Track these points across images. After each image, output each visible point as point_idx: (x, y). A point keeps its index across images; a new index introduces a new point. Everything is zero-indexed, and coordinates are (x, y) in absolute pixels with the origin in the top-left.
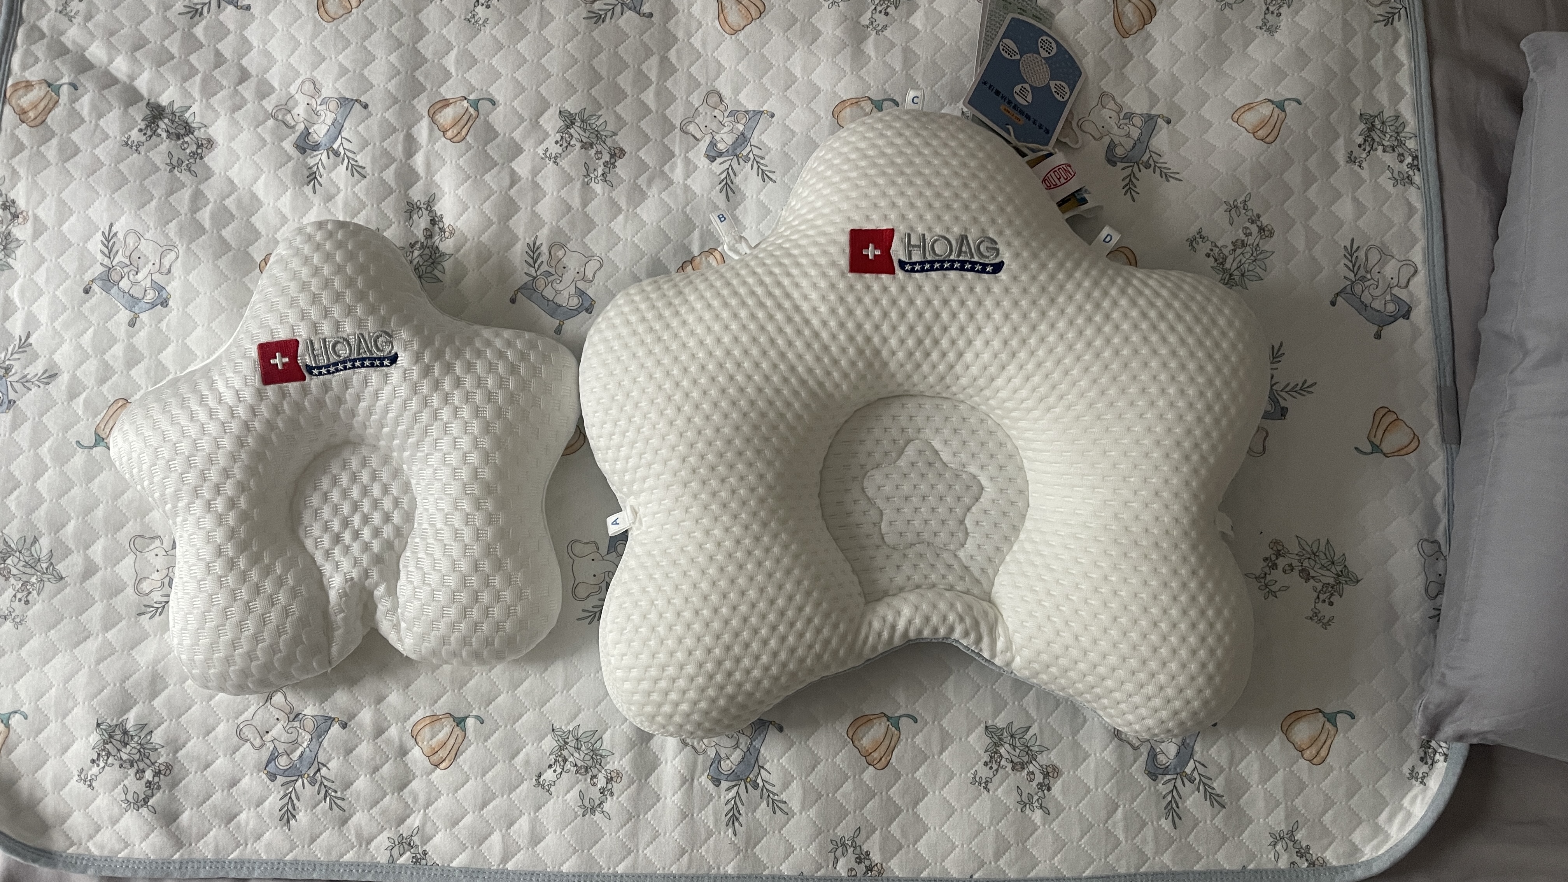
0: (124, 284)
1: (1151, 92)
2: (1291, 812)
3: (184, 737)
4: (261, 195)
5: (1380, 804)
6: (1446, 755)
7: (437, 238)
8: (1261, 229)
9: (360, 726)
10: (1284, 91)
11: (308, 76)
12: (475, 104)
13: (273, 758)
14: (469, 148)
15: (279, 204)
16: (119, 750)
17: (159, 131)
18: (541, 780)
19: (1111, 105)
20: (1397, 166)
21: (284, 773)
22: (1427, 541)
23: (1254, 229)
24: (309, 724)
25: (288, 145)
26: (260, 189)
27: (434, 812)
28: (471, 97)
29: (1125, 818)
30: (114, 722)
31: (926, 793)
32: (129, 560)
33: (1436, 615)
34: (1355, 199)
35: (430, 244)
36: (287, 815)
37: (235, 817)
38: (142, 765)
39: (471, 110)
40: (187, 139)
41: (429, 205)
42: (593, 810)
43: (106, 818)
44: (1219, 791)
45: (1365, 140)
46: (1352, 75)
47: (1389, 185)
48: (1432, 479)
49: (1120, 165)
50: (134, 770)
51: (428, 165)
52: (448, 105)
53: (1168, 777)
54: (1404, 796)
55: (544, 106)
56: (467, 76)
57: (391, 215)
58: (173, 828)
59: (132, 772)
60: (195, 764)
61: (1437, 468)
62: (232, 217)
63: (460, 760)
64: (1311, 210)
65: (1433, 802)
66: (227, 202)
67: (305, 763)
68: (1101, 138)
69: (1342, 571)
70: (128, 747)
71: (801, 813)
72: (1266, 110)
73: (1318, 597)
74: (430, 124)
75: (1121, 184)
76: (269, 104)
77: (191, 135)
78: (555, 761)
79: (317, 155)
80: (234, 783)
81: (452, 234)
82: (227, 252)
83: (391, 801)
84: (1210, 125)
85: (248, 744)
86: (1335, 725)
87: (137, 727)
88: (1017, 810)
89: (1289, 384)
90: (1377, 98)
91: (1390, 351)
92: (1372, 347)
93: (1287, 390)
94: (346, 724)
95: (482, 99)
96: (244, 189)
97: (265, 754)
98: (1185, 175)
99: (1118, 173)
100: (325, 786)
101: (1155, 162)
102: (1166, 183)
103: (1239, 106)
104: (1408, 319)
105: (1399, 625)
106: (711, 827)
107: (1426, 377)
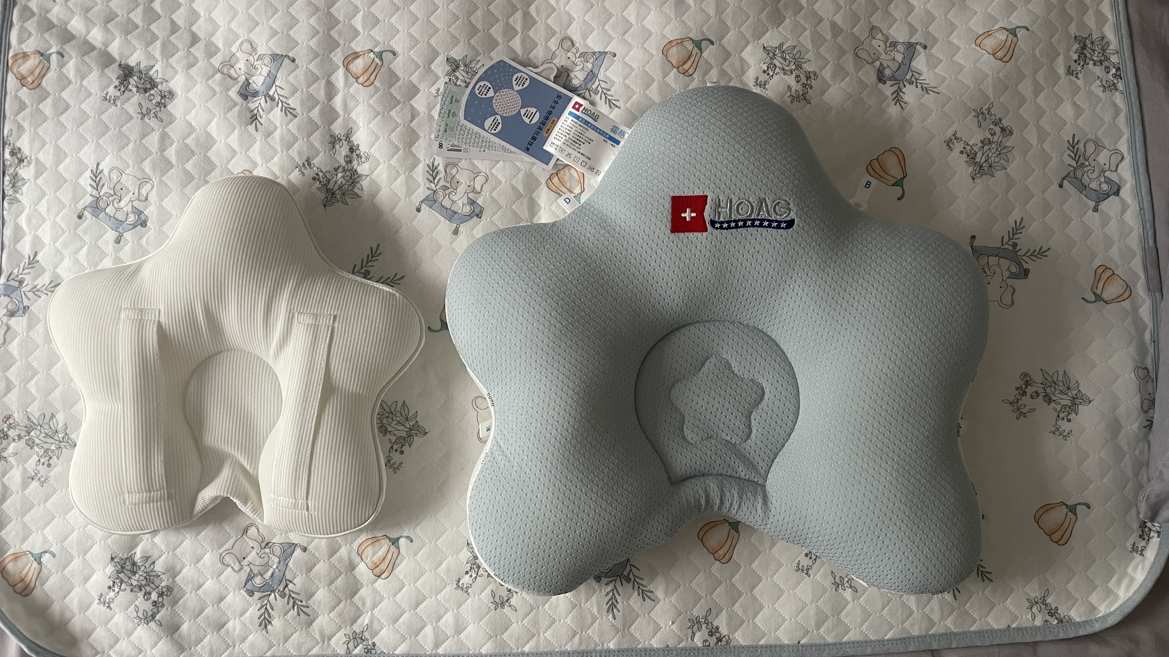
0: (110, 210)
1: (910, 25)
2: (1042, 582)
3: (179, 566)
4: (214, 134)
5: (1110, 572)
6: (1159, 532)
7: (355, 163)
8: (1003, 130)
9: (317, 548)
10: (1015, 20)
11: (246, 37)
12: (380, 55)
13: (250, 578)
14: (377, 90)
15: (229, 141)
16: (130, 578)
17: (130, 87)
18: (460, 584)
19: (880, 36)
20: (1104, 77)
21: (260, 590)
22: (1140, 367)
23: (997, 130)
24: (278, 550)
25: (233, 93)
26: (213, 129)
27: (379, 612)
28: (376, 50)
30: (125, 556)
31: (760, 580)
33: (1149, 425)
34: (1074, 104)
35: (350, 167)
36: (265, 622)
37: (224, 625)
38: (148, 589)
39: (377, 60)
40: (152, 92)
41: (348, 137)
42: (502, 605)
43: (122, 631)
44: (988, 569)
45: (1079, 57)
46: (1066, 6)
47: (1099, 92)
48: (1142, 320)
49: (889, 83)
50: (143, 593)
51: (345, 105)
52: (358, 57)
54: (1127, 566)
55: (435, 54)
56: (372, 33)
57: (317, 145)
58: (176, 636)
59: (141, 594)
60: (190, 586)
61: (1145, 312)
62: (193, 153)
63: (397, 571)
64: (1040, 113)
65: (1151, 568)
66: (188, 141)
67: (276, 581)
68: (873, 62)
69: (1076, 395)
70: (137, 575)
71: (665, 600)
72: (1002, 36)
73: (1058, 416)
74: (345, 73)
75: (891, 98)
76: (216, 61)
77: (155, 89)
78: (471, 568)
79: (257, 100)
80: (221, 599)
81: (367, 159)
82: (190, 182)
83: (345, 606)
84: (959, 49)
85: (230, 569)
86: (1075, 514)
87: (142, 559)
88: (832, 590)
89: (1029, 250)
90: (1087, 23)
91: (1105, 221)
92: (1092, 219)
93: (1028, 254)
94: (306, 548)
95: (385, 51)
96: (200, 130)
97: (244, 576)
98: (941, 89)
99: (888, 89)
100: (293, 598)
101: (916, 79)
102: (927, 95)
103: (980, 33)
104: (1118, 195)
105: (1122, 434)
106: (596, 613)
107: (1134, 241)
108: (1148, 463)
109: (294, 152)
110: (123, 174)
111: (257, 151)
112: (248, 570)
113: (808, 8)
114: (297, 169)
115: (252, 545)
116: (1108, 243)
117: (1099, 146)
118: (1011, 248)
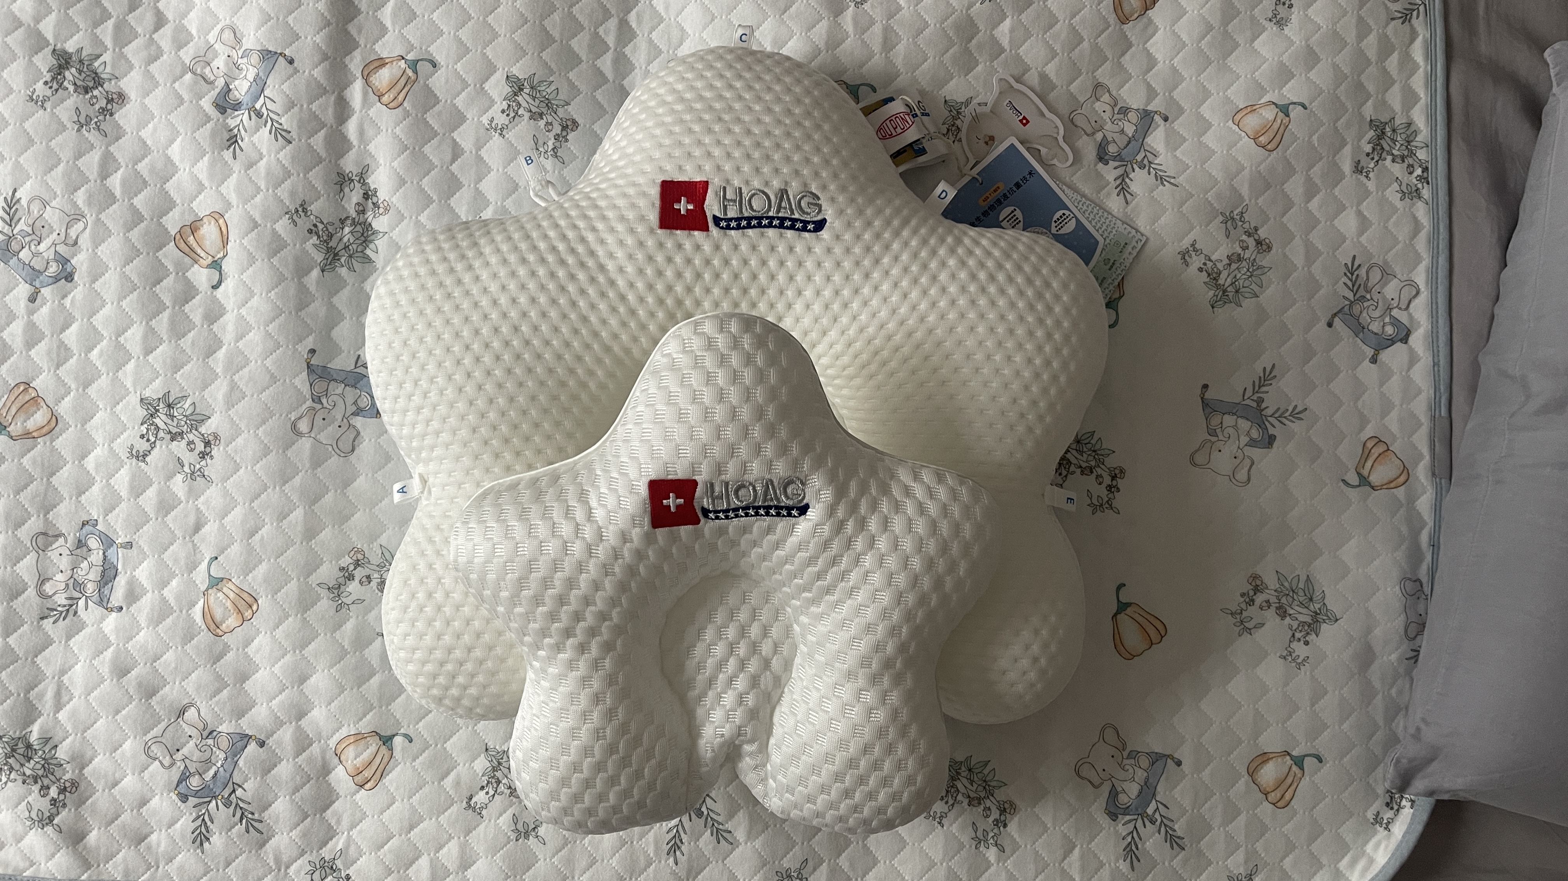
0: (24, 255)
1: (1149, 86)
2: (1251, 854)
3: (89, 753)
4: (176, 159)
5: (1343, 848)
6: (1412, 801)
7: (369, 215)
8: (1259, 243)
9: (279, 743)
10: (1292, 92)
12: (414, 65)
13: (184, 777)
14: (407, 114)
15: (195, 170)
16: (22, 765)
17: (66, 84)
18: (472, 803)
19: (1106, 97)
20: (1406, 179)
21: (196, 794)
22: (1410, 579)
23: (1251, 242)
24: (224, 743)
25: (206, 104)
26: (175, 151)
27: (358, 834)
28: (410, 57)
29: (1082, 857)
30: (17, 734)
32: (30, 560)
33: (1415, 656)
34: (1359, 213)
35: (362, 220)
36: (201, 837)
37: (145, 838)
38: (46, 782)
39: (410, 72)
40: (96, 93)
41: (363, 177)
42: (527, 835)
43: (9, 835)
44: (1179, 833)
45: (1374, 149)
46: (1363, 78)
47: (1396, 199)
48: (1419, 515)
49: (1112, 164)
50: (38, 786)
51: (361, 133)
52: (384, 65)
53: (1128, 818)
54: (1366, 842)
55: (490, 69)
56: (405, 32)
58: (80, 847)
59: (36, 788)
60: (103, 782)
61: (1424, 504)
62: (145, 183)
63: (386, 780)
64: (1312, 223)
65: (1397, 849)
66: (139, 167)
67: (220, 784)
68: (1093, 134)
69: (1320, 609)
70: (32, 761)
71: (746, 843)
72: (1269, 114)
73: (1293, 635)
74: (364, 87)
75: (1114, 184)
76: (187, 55)
77: (100, 88)
78: (488, 782)
79: (238, 115)
80: (144, 802)
81: (387, 210)
82: (139, 224)
83: (312, 823)
84: (1210, 125)
85: (157, 762)
86: (1302, 768)
87: (41, 741)
88: (971, 846)
89: (1278, 409)
90: (1390, 102)
91: (1385, 376)
92: (1368, 372)
93: (1276, 415)
94: (264, 742)
95: (422, 60)
96: (158, 152)
97: (175, 774)
98: (1181, 180)
99: (1110, 173)
100: (241, 808)
101: (1150, 162)
102: (1161, 187)
103: (1241, 107)
104: (1406, 343)
105: (1375, 667)
106: (651, 855)
107: (1420, 407)
108: (1407, 708)
109: (283, 192)
110: (48, 207)
111: (232, 188)
112: (182, 768)
113: (1011, 51)
114: (287, 216)
115: (189, 733)
116: (1386, 407)
117: (1387, 273)
118: (1254, 405)
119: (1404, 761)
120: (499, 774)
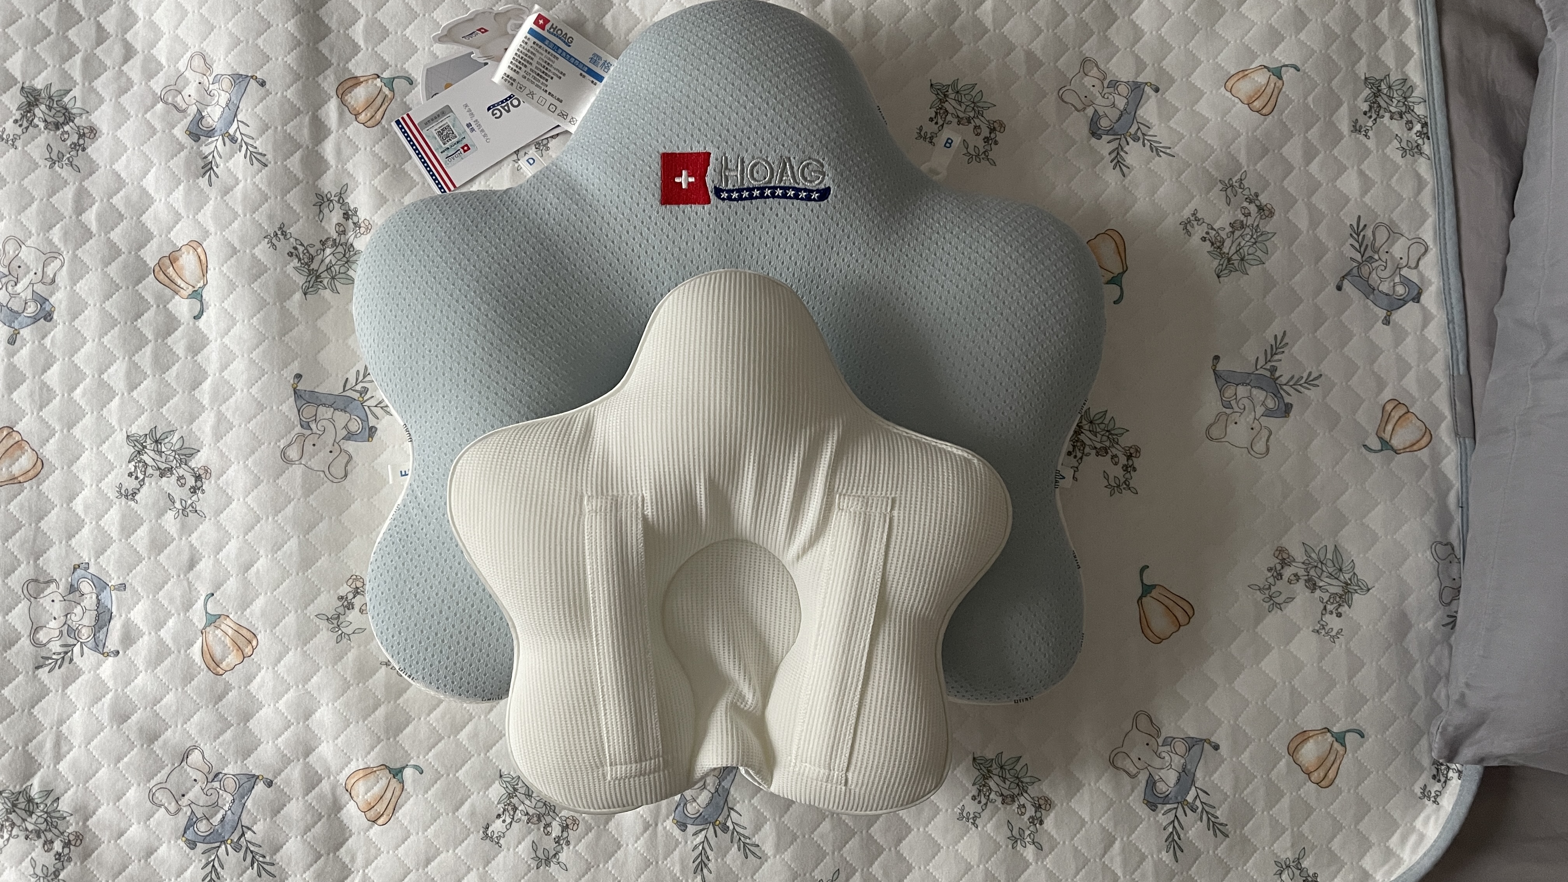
1: (1137, 57)
2: (1298, 837)
3: (93, 804)
4: (151, 191)
5: (1391, 826)
6: (1460, 772)
7: (351, 235)
8: (1261, 208)
9: (288, 782)
10: (1283, 55)
12: (390, 83)
13: (191, 823)
14: (384, 131)
15: (171, 200)
16: (24, 820)
17: (36, 121)
18: (489, 832)
20: (1405, 135)
22: (1440, 543)
23: (1253, 208)
24: (230, 784)
25: (179, 132)
26: (149, 183)
27: (374, 871)
28: (385, 75)
29: (1123, 850)
30: (18, 789)
31: (909, 830)
32: (22, 607)
33: (1452, 622)
34: (1361, 173)
35: (343, 241)
38: (49, 836)
39: (386, 90)
40: (67, 128)
41: (341, 197)
42: (548, 861)
44: (1222, 820)
45: (1371, 107)
46: (1354, 36)
47: (1397, 156)
48: (1445, 476)
49: (1105, 138)
50: (42, 840)
51: (339, 152)
52: (359, 84)
53: (1169, 806)
54: (1415, 818)
56: (378, 49)
57: (297, 208)
59: (39, 843)
60: (107, 833)
61: (1450, 465)
62: (121, 216)
63: (399, 814)
64: (1313, 186)
65: (1447, 822)
66: (115, 200)
67: (228, 827)
68: (1085, 109)
69: (1350, 579)
70: (34, 816)
71: (775, 857)
72: (1261, 78)
73: (1325, 608)
74: (339, 107)
75: (1108, 158)
76: (158, 84)
77: (71, 124)
78: (504, 810)
79: (212, 142)
80: (150, 852)
81: (368, 229)
82: (116, 258)
83: (326, 864)
84: (1202, 94)
85: (162, 810)
86: (1343, 745)
87: (41, 795)
88: (1007, 846)
89: (1292, 377)
90: (1383, 59)
91: (1400, 337)
92: (1381, 334)
93: (1291, 383)
94: (272, 782)
95: (397, 77)
96: (133, 184)
97: (182, 820)
98: (1176, 150)
99: (1104, 146)
100: (252, 852)
101: (1143, 134)
102: (1157, 158)
103: (1232, 73)
104: (1418, 302)
105: (1412, 635)
106: (678, 875)
107: (1438, 366)
108: (1448, 676)
109: (261, 216)
110: (23, 246)
111: (208, 214)
112: (189, 813)
113: (995, 30)
114: (266, 240)
115: (194, 777)
116: (1403, 368)
117: (1393, 233)
118: (1268, 374)
119: (1450, 729)
120: (515, 801)
